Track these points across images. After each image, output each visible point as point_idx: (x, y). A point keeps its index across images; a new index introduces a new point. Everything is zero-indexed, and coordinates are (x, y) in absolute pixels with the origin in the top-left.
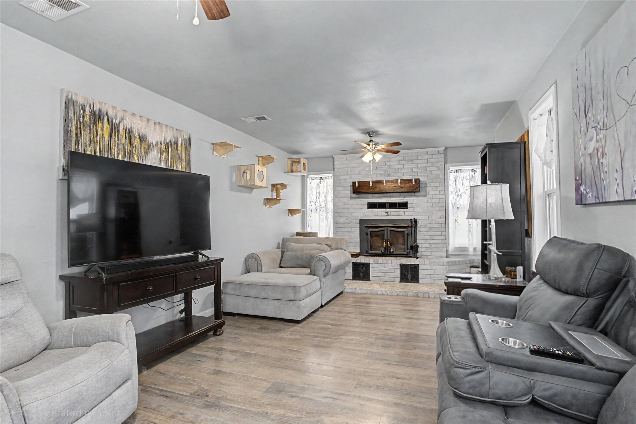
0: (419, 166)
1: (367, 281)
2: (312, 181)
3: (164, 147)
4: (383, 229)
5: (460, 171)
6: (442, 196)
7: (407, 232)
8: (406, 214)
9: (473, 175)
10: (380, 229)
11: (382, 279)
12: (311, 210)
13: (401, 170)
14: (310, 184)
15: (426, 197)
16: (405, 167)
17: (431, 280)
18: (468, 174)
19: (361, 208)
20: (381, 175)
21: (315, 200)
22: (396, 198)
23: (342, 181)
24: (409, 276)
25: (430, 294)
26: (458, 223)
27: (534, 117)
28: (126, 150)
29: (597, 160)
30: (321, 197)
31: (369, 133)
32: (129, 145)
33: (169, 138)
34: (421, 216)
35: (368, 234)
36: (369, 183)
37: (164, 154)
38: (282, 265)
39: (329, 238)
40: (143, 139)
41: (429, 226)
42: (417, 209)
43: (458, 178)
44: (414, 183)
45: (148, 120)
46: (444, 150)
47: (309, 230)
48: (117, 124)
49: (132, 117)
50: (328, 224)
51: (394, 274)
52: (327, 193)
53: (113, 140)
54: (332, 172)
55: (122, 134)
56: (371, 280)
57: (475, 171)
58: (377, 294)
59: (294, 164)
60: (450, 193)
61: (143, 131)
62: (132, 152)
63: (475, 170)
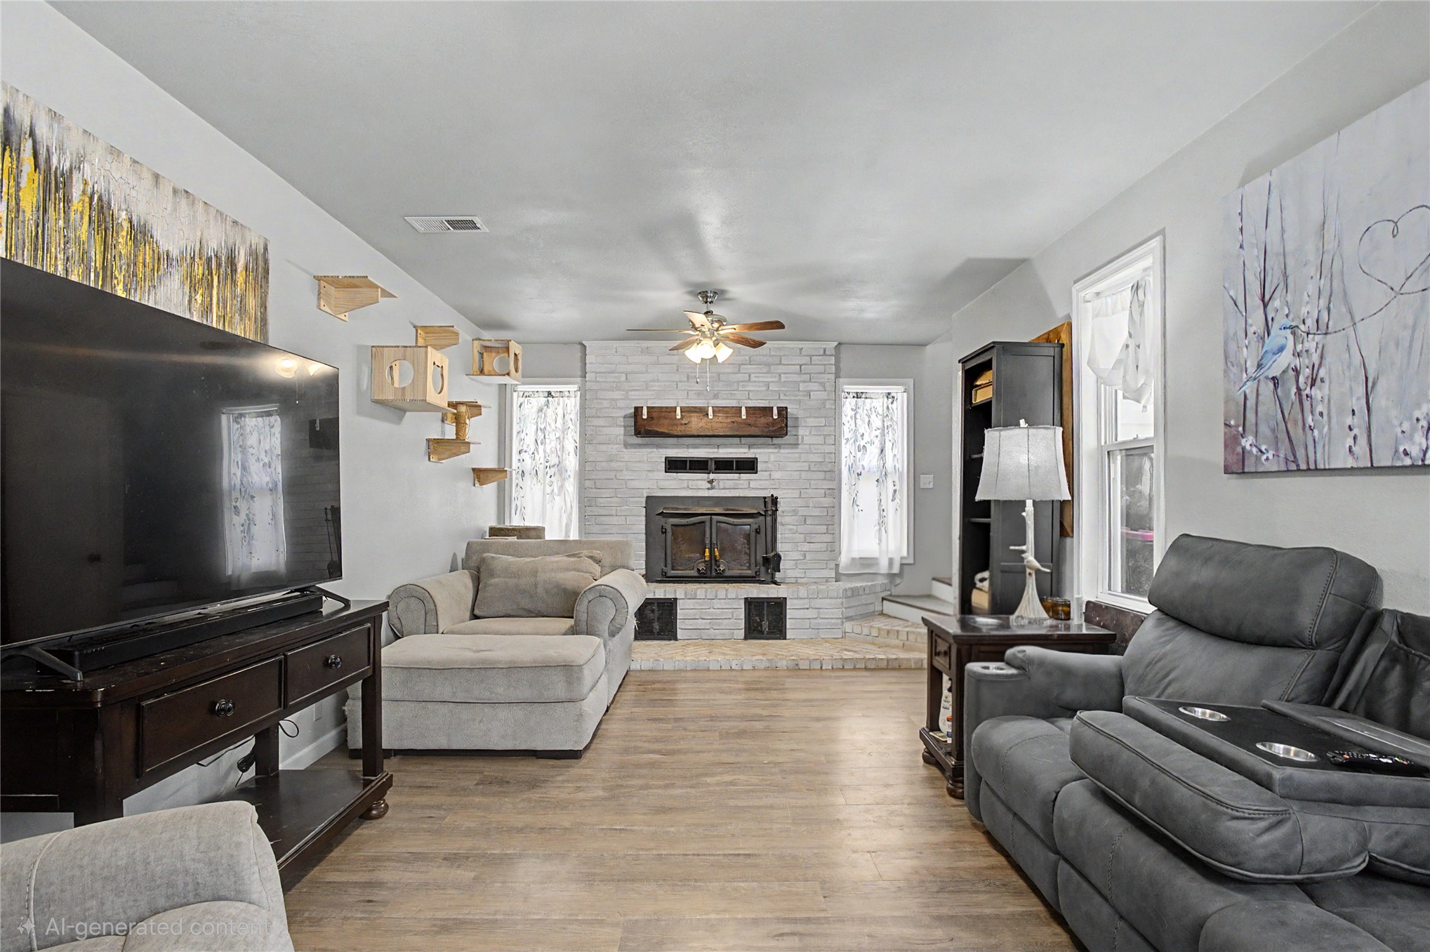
0: (783, 380)
1: (670, 640)
2: (526, 400)
3: (199, 270)
4: (703, 520)
5: (863, 396)
6: (829, 447)
7: (756, 526)
8: (753, 484)
9: (890, 406)
10: (692, 519)
11: (705, 634)
12: (520, 473)
13: (743, 386)
14: (520, 407)
15: (797, 448)
16: (753, 379)
17: (810, 630)
18: (879, 403)
19: (648, 469)
20: (699, 394)
21: (532, 447)
22: (730, 448)
23: (606, 404)
24: (765, 624)
25: (824, 662)
26: (858, 506)
27: (1084, 297)
28: (93, 264)
29: (1294, 390)
30: (547, 441)
31: (704, 295)
32: (100, 248)
33: (213, 245)
34: (785, 491)
35: (665, 532)
36: (675, 412)
37: (200, 292)
38: (477, 612)
39: (567, 541)
40: (140, 234)
41: (802, 512)
42: (776, 475)
43: (860, 411)
44: (775, 417)
45: (157, 177)
46: (836, 346)
47: (516, 522)
48: (63, 174)
49: (109, 158)
50: (566, 505)
51: (732, 620)
52: (565, 430)
53: (51, 224)
54: (579, 380)
55: (80, 209)
56: (679, 637)
57: (893, 397)
58: (708, 670)
59: (485, 354)
60: (844, 442)
61: (141, 211)
62: (109, 273)
63: (893, 395)
